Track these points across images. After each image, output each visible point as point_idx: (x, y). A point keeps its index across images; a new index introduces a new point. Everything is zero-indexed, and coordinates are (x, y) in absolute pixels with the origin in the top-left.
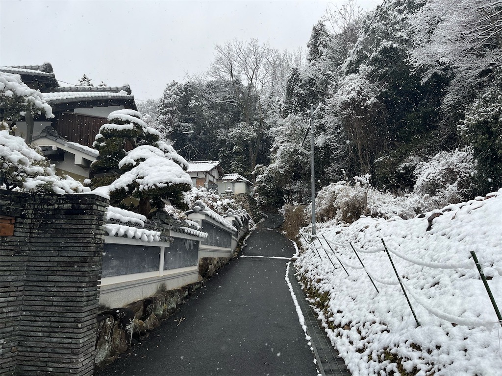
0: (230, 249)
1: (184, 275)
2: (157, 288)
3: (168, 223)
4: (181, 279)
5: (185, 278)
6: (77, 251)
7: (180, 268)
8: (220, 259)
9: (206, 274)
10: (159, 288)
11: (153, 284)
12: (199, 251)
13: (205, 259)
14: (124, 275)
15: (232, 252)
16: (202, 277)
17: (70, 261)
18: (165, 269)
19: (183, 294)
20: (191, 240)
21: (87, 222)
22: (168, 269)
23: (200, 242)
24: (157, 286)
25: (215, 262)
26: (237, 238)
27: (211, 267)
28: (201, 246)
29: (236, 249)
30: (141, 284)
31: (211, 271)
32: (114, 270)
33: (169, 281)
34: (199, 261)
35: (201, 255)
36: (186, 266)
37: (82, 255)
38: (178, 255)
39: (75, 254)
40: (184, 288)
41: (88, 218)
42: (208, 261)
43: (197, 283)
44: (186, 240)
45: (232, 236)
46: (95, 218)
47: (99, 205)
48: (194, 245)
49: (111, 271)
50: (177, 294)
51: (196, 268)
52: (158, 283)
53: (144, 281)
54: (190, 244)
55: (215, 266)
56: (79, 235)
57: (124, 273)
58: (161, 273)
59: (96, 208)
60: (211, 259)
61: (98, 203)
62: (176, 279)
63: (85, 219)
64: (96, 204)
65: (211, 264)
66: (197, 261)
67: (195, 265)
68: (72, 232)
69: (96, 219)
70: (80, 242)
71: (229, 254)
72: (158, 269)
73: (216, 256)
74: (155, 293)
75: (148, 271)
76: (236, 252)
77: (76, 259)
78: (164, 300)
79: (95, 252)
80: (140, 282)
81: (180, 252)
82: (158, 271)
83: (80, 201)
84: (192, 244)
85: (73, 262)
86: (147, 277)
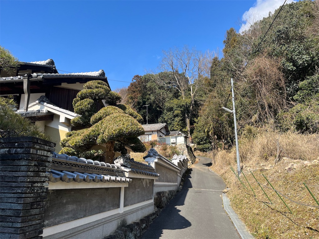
0: (177, 184)
1: (142, 208)
2: (118, 224)
3: (127, 166)
4: (140, 212)
5: (143, 211)
6: (11, 203)
7: (139, 203)
8: (170, 192)
9: (160, 205)
10: (119, 224)
11: (113, 222)
12: (154, 188)
13: (159, 194)
14: (81, 218)
15: (178, 185)
16: (157, 208)
17: (2, 214)
18: (125, 206)
19: (142, 226)
20: (147, 179)
21: (23, 168)
22: (128, 206)
23: (155, 180)
24: (118, 222)
25: (167, 195)
26: (181, 175)
27: (164, 199)
28: (155, 183)
29: (180, 183)
30: (101, 224)
31: (164, 202)
32: (70, 215)
33: (128, 216)
34: (154, 195)
35: (156, 190)
36: (144, 201)
37: (16, 208)
38: (137, 192)
39: (8, 206)
40: (142, 220)
41: (24, 163)
42: (161, 195)
43: (153, 214)
44: (143, 179)
45: (178, 174)
46: (33, 164)
47: (40, 149)
48: (150, 183)
49: (66, 217)
50: (136, 227)
51: (152, 201)
52: (118, 220)
53: (103, 220)
54: (147, 182)
55: (166, 198)
56: (14, 184)
57: (82, 216)
58: (122, 210)
59: (35, 152)
60: (163, 192)
61: (38, 147)
62: (135, 213)
63: (21, 165)
64: (34, 148)
65: (164, 197)
66: (153, 195)
67: (151, 199)
68: (7, 180)
69: (35, 165)
70: (14, 192)
71: (176, 187)
72: (118, 206)
73: (166, 190)
74: (115, 229)
75: (109, 210)
76: (181, 185)
77: (9, 213)
78: (124, 236)
79: (32, 204)
80: (99, 222)
81: (139, 190)
82: (119, 209)
83: (16, 144)
84: (148, 182)
85: (5, 216)
86: (107, 216)
